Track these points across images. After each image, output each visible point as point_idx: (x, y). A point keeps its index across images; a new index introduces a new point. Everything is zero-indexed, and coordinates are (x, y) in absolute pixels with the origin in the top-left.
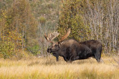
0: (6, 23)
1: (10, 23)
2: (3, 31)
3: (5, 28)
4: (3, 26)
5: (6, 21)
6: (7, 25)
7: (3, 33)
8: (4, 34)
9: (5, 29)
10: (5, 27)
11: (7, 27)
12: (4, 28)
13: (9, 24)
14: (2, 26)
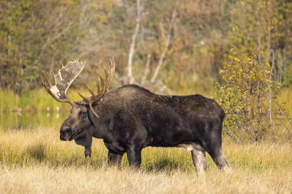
0: (277, 14)
1: (287, 15)
2: (266, 35)
3: (272, 27)
4: (267, 21)
5: (276, 9)
6: (280, 20)
7: (266, 41)
8: (269, 46)
9: (272, 31)
10: (272, 25)
11: (278, 24)
12: (270, 29)
13: (284, 18)
14: (265, 23)
